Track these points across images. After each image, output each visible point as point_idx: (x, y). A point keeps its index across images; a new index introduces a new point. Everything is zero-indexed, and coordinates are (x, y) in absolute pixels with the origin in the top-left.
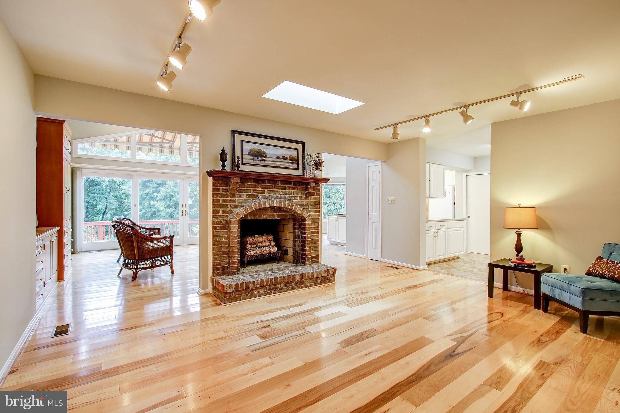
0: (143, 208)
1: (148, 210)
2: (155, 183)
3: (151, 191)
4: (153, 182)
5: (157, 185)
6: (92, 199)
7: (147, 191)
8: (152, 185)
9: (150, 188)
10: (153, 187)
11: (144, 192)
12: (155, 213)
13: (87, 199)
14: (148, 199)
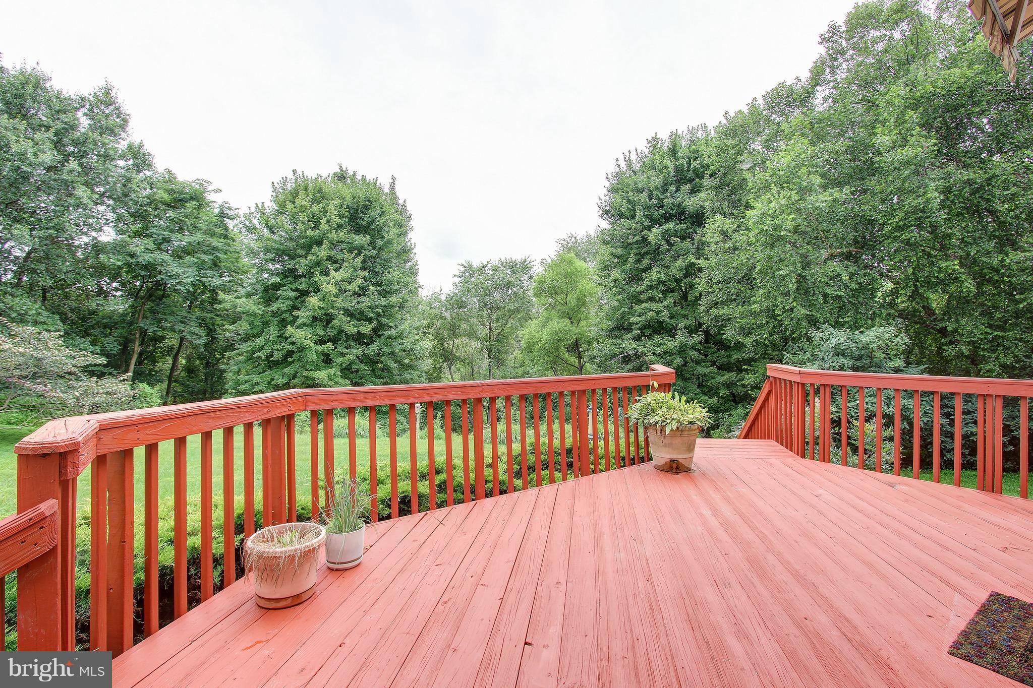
0: (266, 344)
1: (276, 347)
2: (291, 289)
3: (284, 307)
4: (287, 288)
5: (296, 294)
6: (154, 324)
7: (275, 307)
8: (285, 293)
9: (280, 301)
10: (287, 299)
11: (270, 309)
12: (290, 353)
13: (143, 325)
14: (275, 323)
